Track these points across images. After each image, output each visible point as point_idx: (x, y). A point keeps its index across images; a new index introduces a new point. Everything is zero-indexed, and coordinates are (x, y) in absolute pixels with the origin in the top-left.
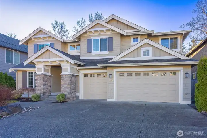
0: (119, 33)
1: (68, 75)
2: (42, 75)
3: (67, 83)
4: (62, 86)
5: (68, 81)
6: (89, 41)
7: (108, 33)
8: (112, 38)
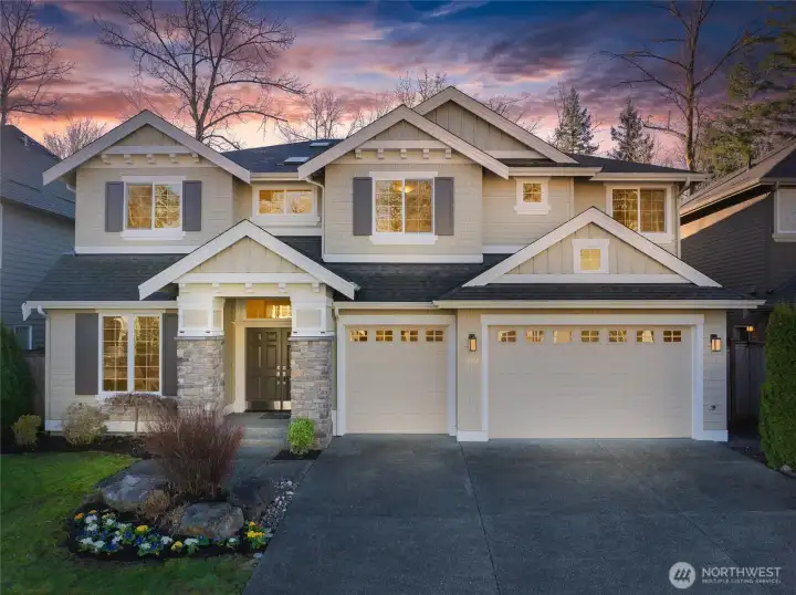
0: (476, 165)
1: (321, 343)
2: (208, 339)
3: (318, 373)
4: (295, 387)
5: (321, 368)
6: (362, 187)
7: (438, 159)
8: (450, 180)
